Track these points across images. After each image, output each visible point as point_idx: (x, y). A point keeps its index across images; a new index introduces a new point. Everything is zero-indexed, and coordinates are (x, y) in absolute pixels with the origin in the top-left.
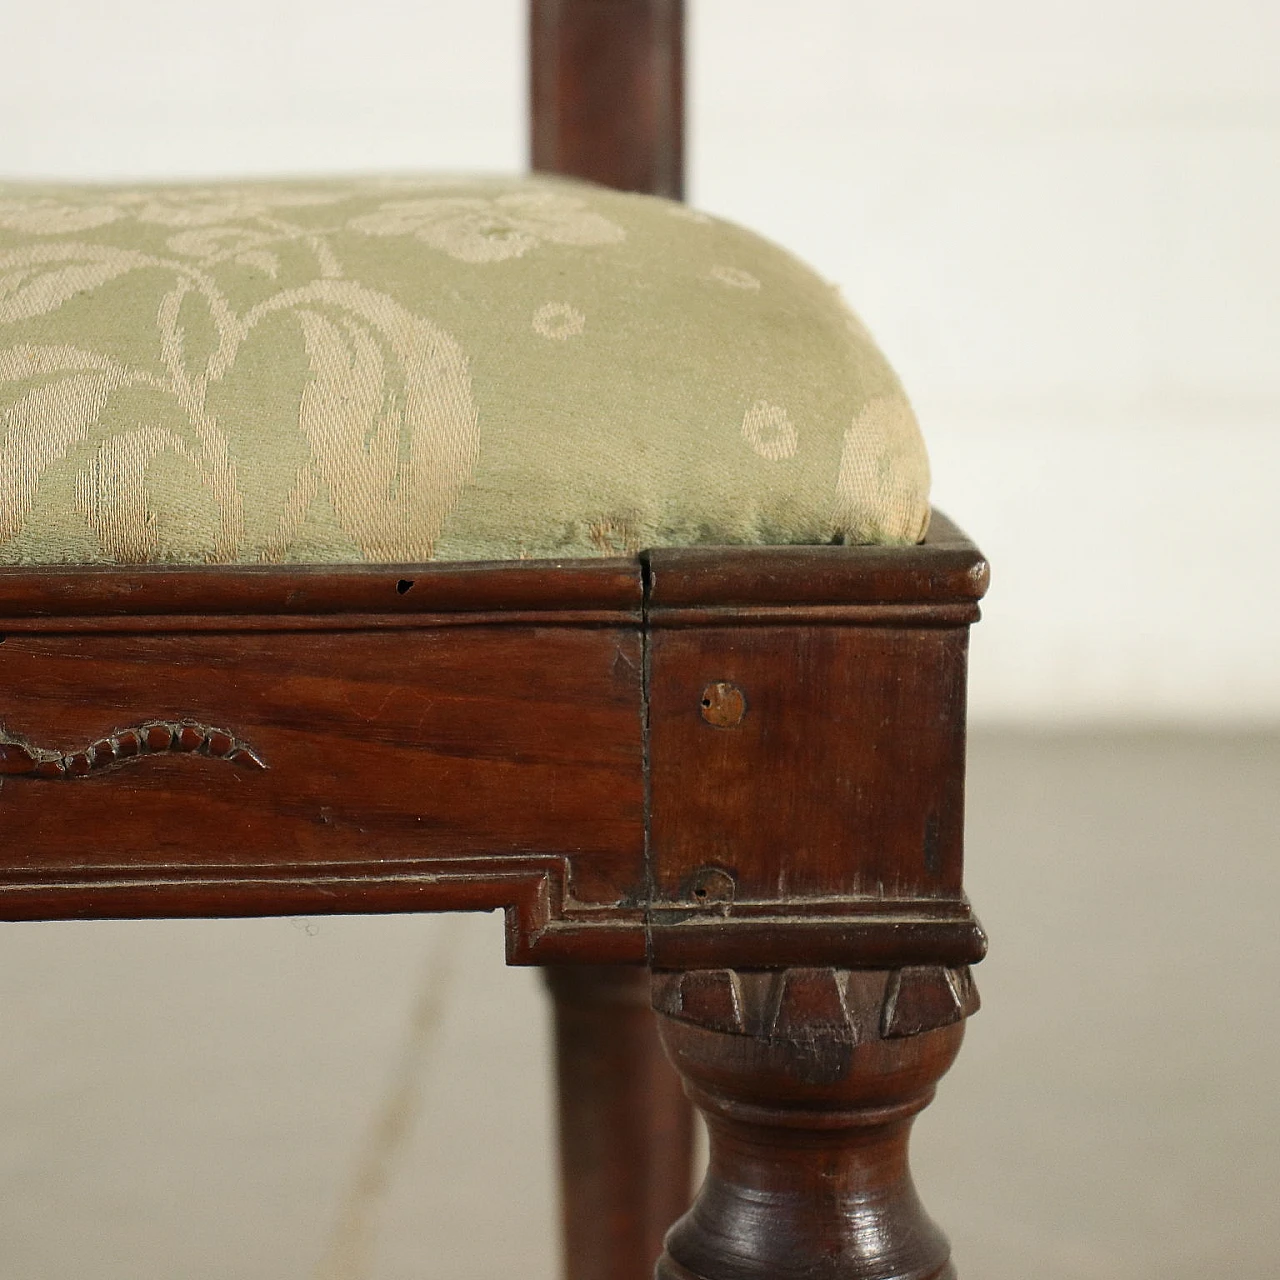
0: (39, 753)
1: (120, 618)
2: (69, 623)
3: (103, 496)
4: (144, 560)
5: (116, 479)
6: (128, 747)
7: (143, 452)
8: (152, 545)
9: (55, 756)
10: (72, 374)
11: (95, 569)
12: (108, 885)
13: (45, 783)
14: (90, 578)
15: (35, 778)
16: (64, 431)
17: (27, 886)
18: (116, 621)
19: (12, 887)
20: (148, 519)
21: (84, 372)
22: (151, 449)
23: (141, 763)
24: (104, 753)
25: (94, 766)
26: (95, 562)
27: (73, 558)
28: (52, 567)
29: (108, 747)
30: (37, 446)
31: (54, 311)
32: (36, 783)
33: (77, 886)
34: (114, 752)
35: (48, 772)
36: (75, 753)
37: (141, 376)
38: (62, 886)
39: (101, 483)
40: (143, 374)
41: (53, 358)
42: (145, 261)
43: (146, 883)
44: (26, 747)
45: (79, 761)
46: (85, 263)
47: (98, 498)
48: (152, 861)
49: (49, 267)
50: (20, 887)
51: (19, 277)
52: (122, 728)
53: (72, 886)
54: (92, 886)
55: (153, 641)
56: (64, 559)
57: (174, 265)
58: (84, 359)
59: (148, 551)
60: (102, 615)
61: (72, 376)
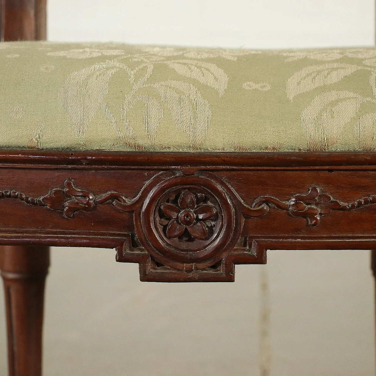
0: (342, 203)
1: (366, 166)
2: (351, 167)
3: (361, 132)
4: (370, 150)
5: (364, 127)
6: (366, 202)
7: (371, 120)
8: (373, 146)
9: (346, 204)
10: (349, 98)
11: (358, 152)
12: (358, 240)
13: (343, 212)
14: (359, 155)
15: (340, 210)
16: (349, 114)
17: (337, 240)
18: (364, 167)
19: (332, 240)
20: (373, 139)
21: (353, 98)
22: (374, 119)
23: (369, 206)
24: (360, 203)
25: (357, 207)
26: (357, 150)
27: (351, 149)
28: (345, 152)
29: (361, 202)
30: (342, 118)
31: (339, 81)
32: (341, 211)
33: (350, 240)
34: (363, 203)
35: (344, 209)
36: (351, 203)
37: (369, 99)
38: (346, 240)
39: (361, 129)
40: (369, 98)
41: (344, 94)
42: (360, 68)
43: (369, 240)
44: (338, 201)
45: (353, 206)
46: (343, 68)
47: (359, 133)
48: (371, 234)
49: (333, 69)
50: (334, 240)
51: (326, 72)
52: (364, 196)
53: (349, 240)
54: (354, 240)
55: (374, 172)
56: (349, 150)
57: (369, 69)
58: (351, 95)
59: (372, 148)
60: (361, 165)
61: (350, 99)
